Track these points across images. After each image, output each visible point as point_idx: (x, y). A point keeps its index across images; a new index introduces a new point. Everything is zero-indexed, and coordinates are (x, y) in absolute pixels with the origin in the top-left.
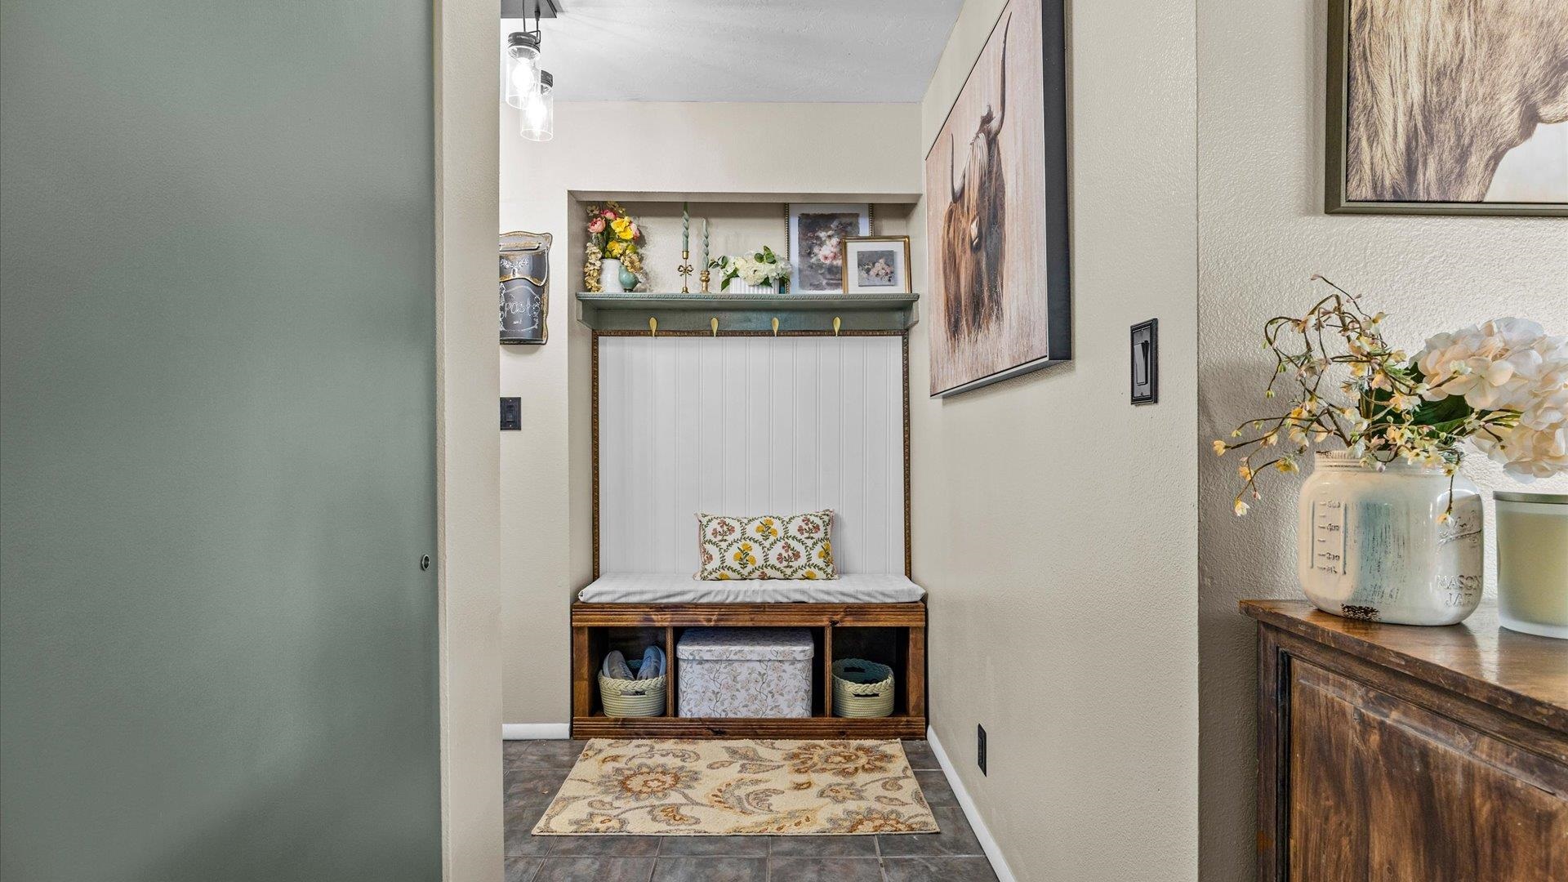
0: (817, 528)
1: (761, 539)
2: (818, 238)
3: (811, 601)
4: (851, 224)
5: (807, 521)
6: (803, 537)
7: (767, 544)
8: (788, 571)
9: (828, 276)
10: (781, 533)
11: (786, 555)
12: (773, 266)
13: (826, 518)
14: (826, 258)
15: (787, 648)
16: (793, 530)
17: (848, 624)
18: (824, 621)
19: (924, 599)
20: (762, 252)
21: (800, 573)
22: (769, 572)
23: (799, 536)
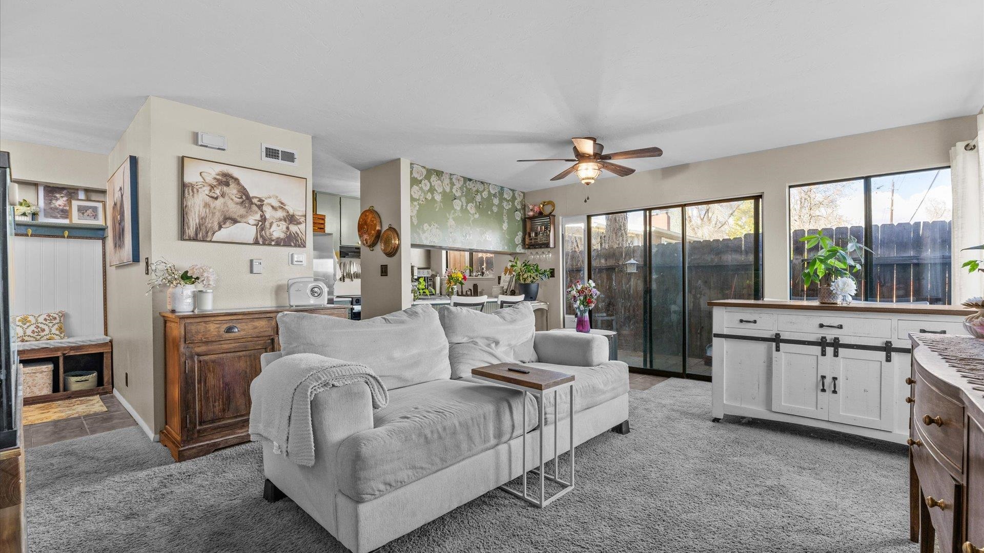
0: (55, 318)
1: (21, 324)
2: (55, 197)
3: (52, 347)
4: (74, 193)
5: (49, 316)
6: (47, 323)
7: (25, 326)
8: (38, 337)
9: (61, 213)
10: (33, 321)
11: (37, 331)
12: (29, 208)
13: (60, 315)
14: (60, 206)
15: (38, 367)
16: (41, 319)
17: (72, 354)
18: (59, 354)
19: (111, 341)
20: (22, 201)
21: (45, 338)
22: (26, 338)
23: (44, 322)
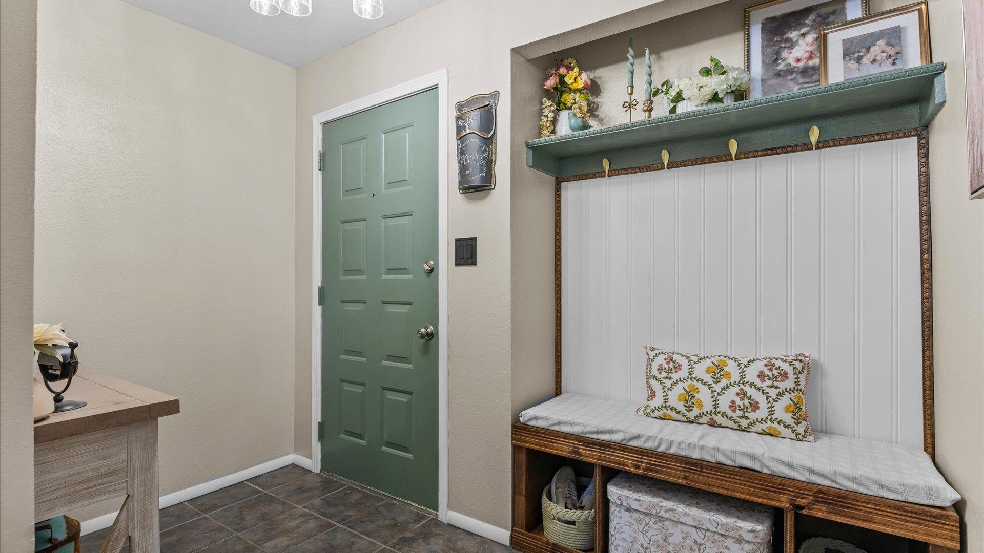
0: (784, 376)
1: (710, 381)
2: (788, 40)
3: (765, 471)
4: (834, 13)
5: (771, 366)
6: (764, 385)
7: (718, 388)
8: (744, 423)
9: (801, 81)
10: (736, 377)
11: (741, 403)
12: (723, 77)
13: (798, 365)
14: (798, 60)
15: (731, 521)
16: (752, 374)
17: (820, 515)
18: (783, 502)
19: (959, 507)
20: (708, 64)
21: (759, 427)
22: (719, 419)
23: (759, 383)
